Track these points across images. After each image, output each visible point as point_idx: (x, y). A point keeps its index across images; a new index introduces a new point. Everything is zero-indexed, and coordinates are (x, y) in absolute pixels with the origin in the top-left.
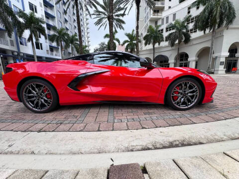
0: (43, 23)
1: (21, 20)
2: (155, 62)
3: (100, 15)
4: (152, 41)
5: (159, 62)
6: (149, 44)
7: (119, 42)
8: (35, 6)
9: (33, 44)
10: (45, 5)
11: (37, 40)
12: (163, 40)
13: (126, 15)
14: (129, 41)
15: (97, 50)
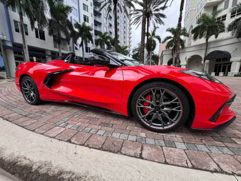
0: (91, 30)
1: (77, 30)
2: (207, 61)
3: (137, 13)
4: (205, 33)
5: (215, 60)
6: (200, 38)
7: (159, 39)
8: (88, 17)
9: (83, 48)
10: (95, 15)
11: (86, 45)
12: (223, 31)
13: (168, 7)
14: (172, 36)
15: (136, 50)
